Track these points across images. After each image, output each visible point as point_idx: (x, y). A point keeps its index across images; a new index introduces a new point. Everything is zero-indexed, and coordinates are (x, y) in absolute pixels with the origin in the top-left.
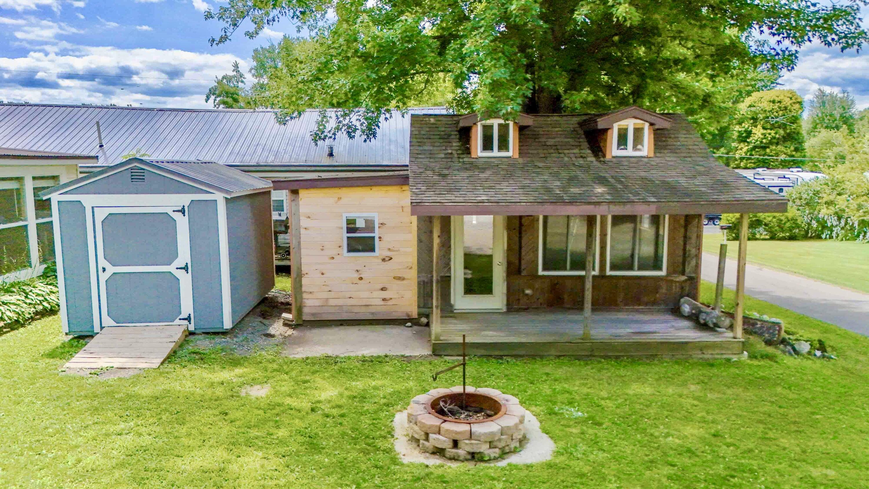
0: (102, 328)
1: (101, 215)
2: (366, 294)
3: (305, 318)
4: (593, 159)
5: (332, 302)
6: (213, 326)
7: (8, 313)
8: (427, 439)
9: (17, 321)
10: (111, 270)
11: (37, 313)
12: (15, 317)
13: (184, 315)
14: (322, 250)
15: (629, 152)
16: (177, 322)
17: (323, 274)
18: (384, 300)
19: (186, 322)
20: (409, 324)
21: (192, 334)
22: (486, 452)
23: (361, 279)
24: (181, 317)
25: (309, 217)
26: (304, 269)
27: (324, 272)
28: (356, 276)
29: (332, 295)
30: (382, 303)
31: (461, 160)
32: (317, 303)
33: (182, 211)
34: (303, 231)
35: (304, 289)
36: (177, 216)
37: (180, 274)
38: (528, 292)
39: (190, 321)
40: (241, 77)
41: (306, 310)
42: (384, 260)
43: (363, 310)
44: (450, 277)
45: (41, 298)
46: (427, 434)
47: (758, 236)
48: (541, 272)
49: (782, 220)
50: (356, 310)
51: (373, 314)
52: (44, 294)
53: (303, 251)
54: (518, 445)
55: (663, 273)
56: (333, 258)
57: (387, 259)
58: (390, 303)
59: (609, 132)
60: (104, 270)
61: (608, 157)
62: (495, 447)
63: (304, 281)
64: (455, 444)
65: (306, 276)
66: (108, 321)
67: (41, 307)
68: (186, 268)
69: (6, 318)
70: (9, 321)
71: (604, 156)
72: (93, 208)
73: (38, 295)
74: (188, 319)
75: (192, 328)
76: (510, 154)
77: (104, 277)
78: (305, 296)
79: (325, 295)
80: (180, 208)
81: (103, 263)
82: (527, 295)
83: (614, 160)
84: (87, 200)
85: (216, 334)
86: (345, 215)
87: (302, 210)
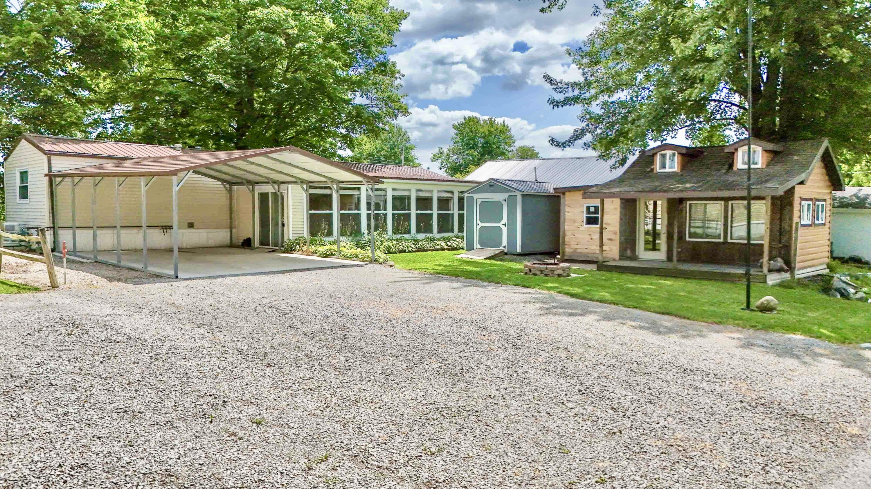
0: (476, 249)
1: (479, 201)
2: (593, 247)
3: (566, 257)
4: (725, 171)
5: (579, 251)
6: (512, 251)
10: (481, 224)
12: (456, 246)
13: (503, 245)
14: (574, 223)
16: (501, 248)
17: (574, 235)
19: (504, 249)
21: (506, 254)
23: (592, 239)
25: (570, 206)
26: (567, 233)
28: (589, 237)
29: (579, 247)
31: (647, 174)
32: (571, 250)
33: (505, 200)
34: (566, 213)
36: (503, 202)
37: (503, 227)
41: (566, 254)
44: (636, 240)
48: (688, 239)
50: (590, 255)
51: (597, 258)
53: (566, 224)
56: (579, 227)
57: (604, 229)
58: (606, 252)
59: (736, 154)
60: (478, 225)
61: (735, 169)
63: (566, 239)
65: (567, 236)
66: (479, 246)
68: (505, 225)
71: (733, 169)
72: (477, 198)
74: (505, 247)
75: (506, 251)
76: (675, 169)
77: (479, 227)
78: (566, 246)
79: (575, 247)
81: (478, 222)
83: (737, 171)
84: (476, 196)
85: (514, 255)
86: (585, 205)
87: (566, 203)
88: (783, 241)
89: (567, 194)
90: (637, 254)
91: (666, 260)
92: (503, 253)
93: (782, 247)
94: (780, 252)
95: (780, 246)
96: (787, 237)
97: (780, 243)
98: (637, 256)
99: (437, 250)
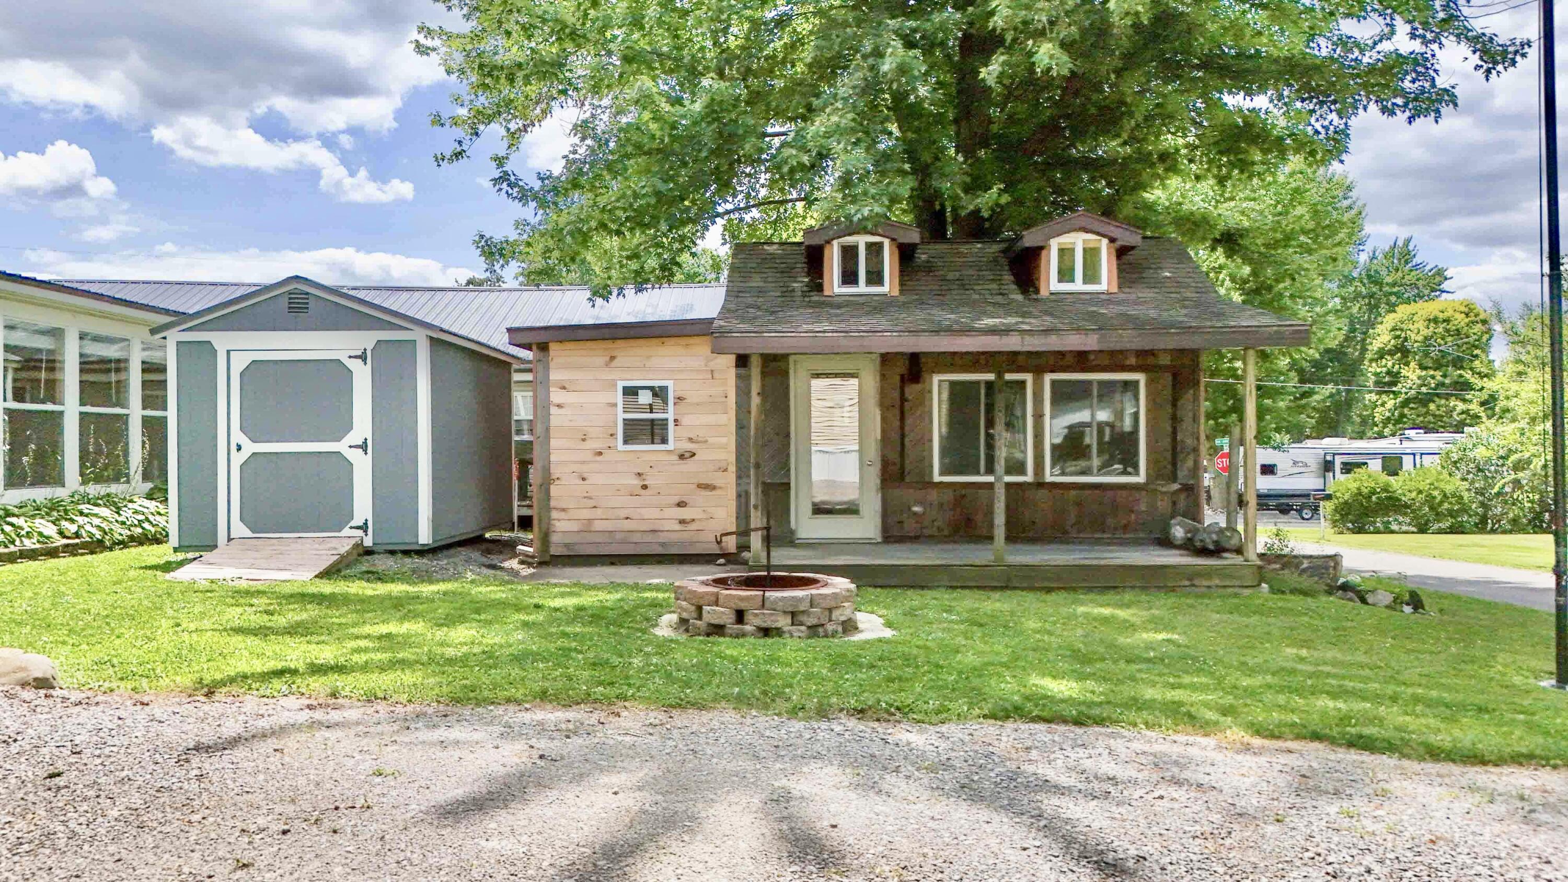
0: (229, 539)
1: (240, 363)
2: (653, 513)
3: (554, 551)
4: (1020, 297)
5: (598, 526)
6: (401, 539)
7: (88, 527)
8: (700, 617)
9: (100, 542)
10: (250, 448)
11: (132, 538)
13: (358, 521)
14: (584, 440)
15: (1078, 285)
16: (346, 532)
17: (584, 479)
18: (682, 522)
19: (360, 533)
20: (722, 561)
21: (369, 552)
22: (786, 629)
23: (645, 487)
24: (353, 524)
25: (564, 388)
26: (555, 471)
27: (585, 475)
28: (637, 482)
29: (599, 513)
30: (678, 527)
31: (807, 299)
32: (574, 527)
33: (363, 357)
34: (553, 410)
35: (553, 503)
36: (355, 366)
37: (355, 456)
38: (916, 509)
39: (366, 531)
40: (498, 280)
41: (555, 538)
42: (682, 457)
43: (649, 538)
44: (789, 484)
45: (141, 517)
46: (699, 608)
47: (1394, 527)
48: (937, 478)
49: (1434, 498)
50: (637, 538)
51: (663, 544)
52: (145, 510)
53: (553, 443)
54: (840, 629)
55: (1141, 479)
56: (600, 454)
57: (687, 455)
58: (693, 526)
59: (1044, 253)
60: (239, 448)
61: (1044, 293)
62: (802, 624)
63: (554, 490)
64: (740, 616)
65: (557, 482)
66: (240, 530)
67: (139, 530)
68: (364, 447)
69: (84, 534)
70: (88, 539)
71: (1037, 291)
72: (228, 352)
73: (136, 512)
74: (364, 528)
75: (368, 542)
76: (885, 289)
77: (238, 459)
78: (554, 514)
79: (586, 514)
80: (359, 353)
81: (238, 437)
82: (915, 514)
83: (1053, 297)
84: (221, 341)
85: (406, 553)
86: (620, 385)
87: (553, 376)
88: (1181, 474)
89: (553, 347)
90: (793, 525)
91: (880, 540)
92: (361, 551)
93: (1180, 490)
94: (1174, 503)
95: (1176, 486)
96: (1190, 463)
97: (1174, 479)
98: (792, 532)
99: (31, 555)
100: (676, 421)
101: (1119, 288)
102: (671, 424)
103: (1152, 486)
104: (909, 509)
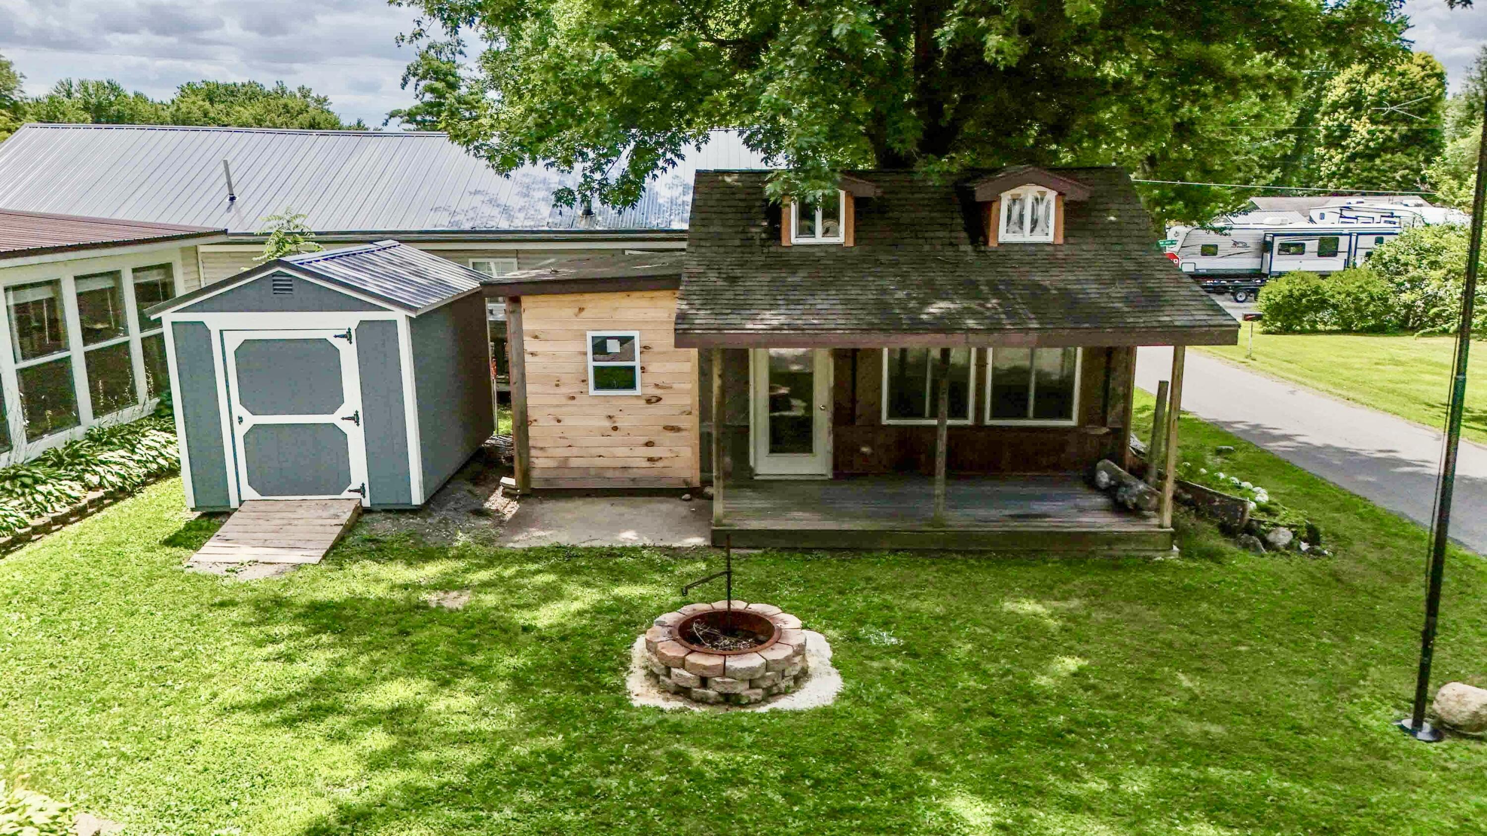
0: (241, 502)
1: (233, 342)
2: (622, 451)
3: (534, 485)
4: (969, 248)
5: (574, 463)
6: (396, 500)
7: (109, 477)
8: (668, 675)
9: (122, 489)
10: (251, 420)
11: (149, 475)
12: (118, 482)
13: (355, 485)
14: (557, 385)
15: (1025, 236)
16: (346, 494)
17: (559, 421)
18: (650, 460)
19: (358, 495)
20: (687, 496)
21: (367, 511)
22: (744, 693)
23: (615, 429)
24: (351, 487)
25: (536, 337)
26: (532, 414)
27: (560, 417)
28: (608, 424)
29: (574, 451)
30: (648, 464)
31: (766, 250)
32: (551, 463)
33: (348, 336)
34: (528, 358)
35: (531, 443)
36: (340, 344)
37: (348, 427)
38: (865, 449)
39: (363, 494)
41: (535, 474)
42: (649, 401)
43: (618, 474)
44: (748, 427)
45: (154, 453)
46: (668, 670)
47: (1320, 327)
48: (885, 420)
49: (1362, 300)
50: (609, 474)
51: (633, 480)
52: (158, 446)
53: (529, 388)
54: (792, 683)
55: (1073, 422)
56: (573, 398)
57: (654, 400)
58: (659, 464)
59: (994, 206)
60: (241, 420)
61: (992, 244)
62: (758, 687)
63: (532, 431)
64: (704, 682)
65: (535, 424)
66: (249, 493)
67: (155, 466)
68: (355, 418)
69: (107, 485)
70: (111, 489)
71: (986, 243)
72: (221, 331)
73: (149, 448)
74: (361, 490)
75: (366, 503)
76: (841, 239)
77: (241, 431)
78: (533, 452)
79: (562, 452)
80: (344, 332)
81: (239, 410)
82: (863, 454)
83: (1001, 249)
84: (214, 321)
85: (402, 512)
86: (590, 335)
87: (526, 326)
88: (1109, 419)
89: (524, 300)
90: (752, 463)
91: (830, 476)
92: (360, 511)
93: (1107, 434)
94: (1102, 444)
95: (1105, 430)
96: (1120, 407)
97: (1104, 424)
98: (751, 470)
100: (642, 368)
101: (1065, 237)
102: (638, 371)
103: (1083, 430)
104: (858, 450)
